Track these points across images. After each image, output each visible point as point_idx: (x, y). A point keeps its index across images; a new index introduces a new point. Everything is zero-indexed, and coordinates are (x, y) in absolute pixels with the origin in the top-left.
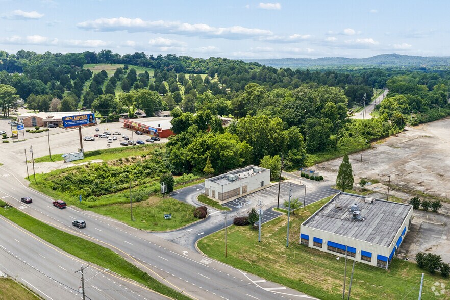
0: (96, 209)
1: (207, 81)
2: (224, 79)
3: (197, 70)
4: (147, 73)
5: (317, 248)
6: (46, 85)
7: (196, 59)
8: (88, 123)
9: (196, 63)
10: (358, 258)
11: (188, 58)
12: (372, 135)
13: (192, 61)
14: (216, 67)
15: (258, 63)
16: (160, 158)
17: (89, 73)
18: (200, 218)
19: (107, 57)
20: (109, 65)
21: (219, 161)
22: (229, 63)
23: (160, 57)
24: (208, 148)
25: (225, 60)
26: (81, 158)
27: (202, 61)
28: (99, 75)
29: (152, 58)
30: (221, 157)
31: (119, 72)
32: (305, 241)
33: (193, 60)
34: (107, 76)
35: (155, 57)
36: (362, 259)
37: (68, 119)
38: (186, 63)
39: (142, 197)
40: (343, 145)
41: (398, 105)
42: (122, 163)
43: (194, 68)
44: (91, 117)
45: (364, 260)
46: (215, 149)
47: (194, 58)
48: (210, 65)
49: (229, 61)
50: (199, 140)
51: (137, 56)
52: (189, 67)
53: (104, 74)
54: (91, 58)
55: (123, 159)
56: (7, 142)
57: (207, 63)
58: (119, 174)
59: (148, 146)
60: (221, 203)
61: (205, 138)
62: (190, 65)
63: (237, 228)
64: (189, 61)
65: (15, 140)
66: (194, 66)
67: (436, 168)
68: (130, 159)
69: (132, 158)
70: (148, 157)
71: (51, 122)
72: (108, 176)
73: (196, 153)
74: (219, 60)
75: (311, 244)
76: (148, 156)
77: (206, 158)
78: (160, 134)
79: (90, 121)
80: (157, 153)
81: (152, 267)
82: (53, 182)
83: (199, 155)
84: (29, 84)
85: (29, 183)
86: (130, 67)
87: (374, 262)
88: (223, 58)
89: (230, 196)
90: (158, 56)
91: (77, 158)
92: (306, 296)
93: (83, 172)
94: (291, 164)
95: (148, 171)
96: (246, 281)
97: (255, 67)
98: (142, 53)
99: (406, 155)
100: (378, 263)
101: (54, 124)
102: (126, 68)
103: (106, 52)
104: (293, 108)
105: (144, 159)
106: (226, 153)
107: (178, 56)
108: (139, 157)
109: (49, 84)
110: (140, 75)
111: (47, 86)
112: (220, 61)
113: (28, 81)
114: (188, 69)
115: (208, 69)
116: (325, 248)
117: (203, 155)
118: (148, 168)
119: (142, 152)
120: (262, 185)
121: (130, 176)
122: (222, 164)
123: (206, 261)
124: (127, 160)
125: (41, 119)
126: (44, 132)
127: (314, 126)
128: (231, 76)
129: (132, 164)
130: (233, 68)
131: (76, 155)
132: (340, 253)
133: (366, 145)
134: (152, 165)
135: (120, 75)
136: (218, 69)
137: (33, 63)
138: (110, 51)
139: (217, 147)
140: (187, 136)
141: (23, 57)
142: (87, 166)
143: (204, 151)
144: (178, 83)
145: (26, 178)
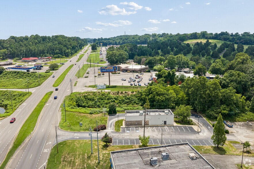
8: (113, 71)
26: (104, 88)
35: (234, 34)
37: (103, 68)
44: (115, 68)
55: (121, 92)
56: (96, 77)
59: (142, 87)
65: (99, 76)
68: (124, 92)
71: (125, 70)
76: (135, 93)
79: (114, 70)
85: (68, 95)
89: (130, 124)
90: (236, 34)
91: (102, 88)
95: (128, 101)
98: (226, 32)
108: (130, 93)
118: (129, 99)
120: (165, 124)
123: (47, 150)
125: (121, 67)
131: (102, 86)
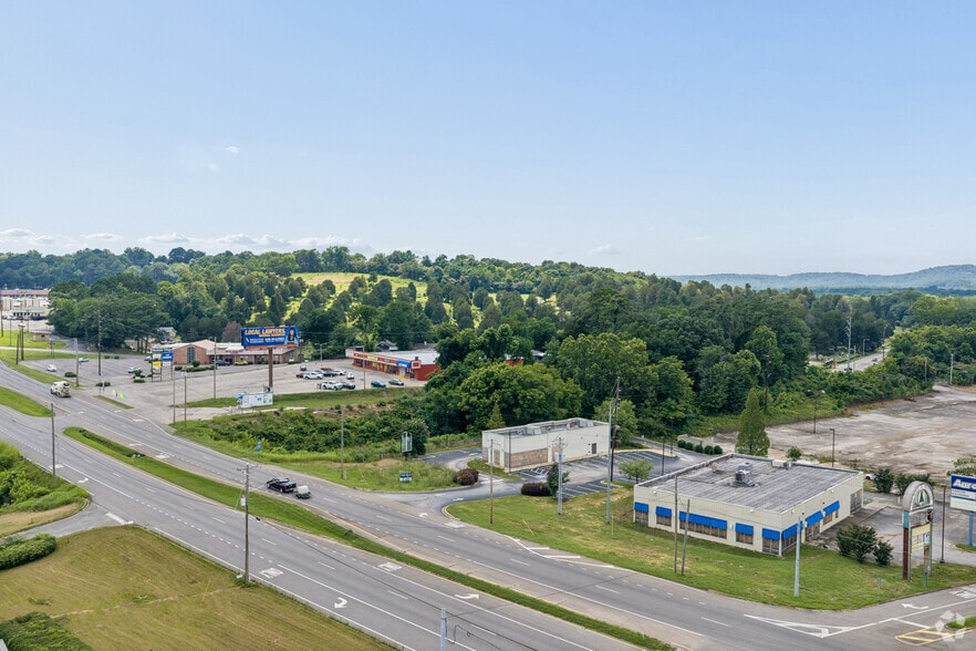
0: (285, 465)
1: (532, 303)
2: (566, 300)
3: (515, 285)
4: (411, 286)
5: (663, 527)
6: (219, 303)
7: (515, 265)
8: (286, 342)
9: (513, 272)
10: (731, 539)
11: (498, 263)
12: (851, 393)
13: (506, 268)
14: (556, 279)
15: (643, 274)
16: (412, 410)
17: (302, 286)
18: (462, 484)
19: (339, 260)
20: (342, 274)
21: (517, 410)
22: (582, 272)
23: (441, 259)
24: (498, 385)
25: (574, 265)
26: (268, 403)
27: (527, 268)
28: (318, 288)
29: (427, 262)
30: (521, 402)
31: (358, 284)
32: (642, 516)
33: (508, 266)
34: (333, 292)
35: (433, 260)
36: (738, 540)
37: (251, 332)
38: (493, 270)
39: (366, 456)
40: (785, 407)
41: (926, 344)
42: (340, 412)
43: (509, 281)
44: (292, 332)
45: (742, 541)
46: (510, 386)
47: (511, 262)
48: (543, 276)
49: (582, 269)
50: (482, 371)
51: (397, 258)
52: (498, 280)
53: (329, 286)
54: (309, 261)
55: (343, 407)
56: (143, 382)
57: (538, 273)
58: (332, 429)
59: (392, 389)
60: (507, 470)
61: (494, 368)
62: (502, 275)
63: (525, 497)
64: (500, 268)
65: (155, 379)
66: (510, 277)
67: (970, 446)
68: (356, 408)
69: (360, 407)
70: (388, 408)
71: (221, 356)
72: (313, 432)
73: (474, 395)
74: (562, 266)
75: (652, 521)
76: (389, 406)
77: (493, 403)
78: (418, 372)
79: (289, 339)
80: (407, 400)
81: (363, 527)
82: (215, 430)
83: (479, 398)
84: (188, 300)
85: (174, 430)
86: (380, 278)
87: (757, 545)
88: (569, 263)
89: (527, 461)
90: (439, 259)
91: (261, 403)
92: (612, 567)
93: (272, 422)
94: (662, 426)
95: (385, 430)
96: (516, 547)
97: (636, 279)
98: (409, 252)
99: (916, 428)
100: (765, 545)
101: (227, 360)
102: (373, 279)
103: (337, 250)
104: (676, 329)
105: (381, 409)
106: (529, 394)
107: (478, 259)
108: (372, 406)
109: (224, 301)
110: (399, 290)
111: (219, 306)
112: (564, 268)
113: (185, 295)
114: (496, 283)
115: (537, 284)
116: (674, 527)
117: (488, 398)
118: (386, 424)
119: (379, 400)
120: (594, 452)
121: (353, 435)
122: (522, 415)
123: (455, 524)
124: (350, 408)
125: (204, 350)
126: (208, 372)
127: (717, 362)
128: (584, 296)
129: (358, 417)
130: (588, 281)
131: (259, 396)
132: (701, 532)
133: (834, 409)
134: (394, 420)
135: (360, 289)
136: (558, 283)
137: (197, 270)
138: (346, 249)
139: (515, 382)
140: (462, 368)
141: (179, 261)
142: (276, 413)
143: (490, 392)
144: (473, 307)
145: (170, 425)
